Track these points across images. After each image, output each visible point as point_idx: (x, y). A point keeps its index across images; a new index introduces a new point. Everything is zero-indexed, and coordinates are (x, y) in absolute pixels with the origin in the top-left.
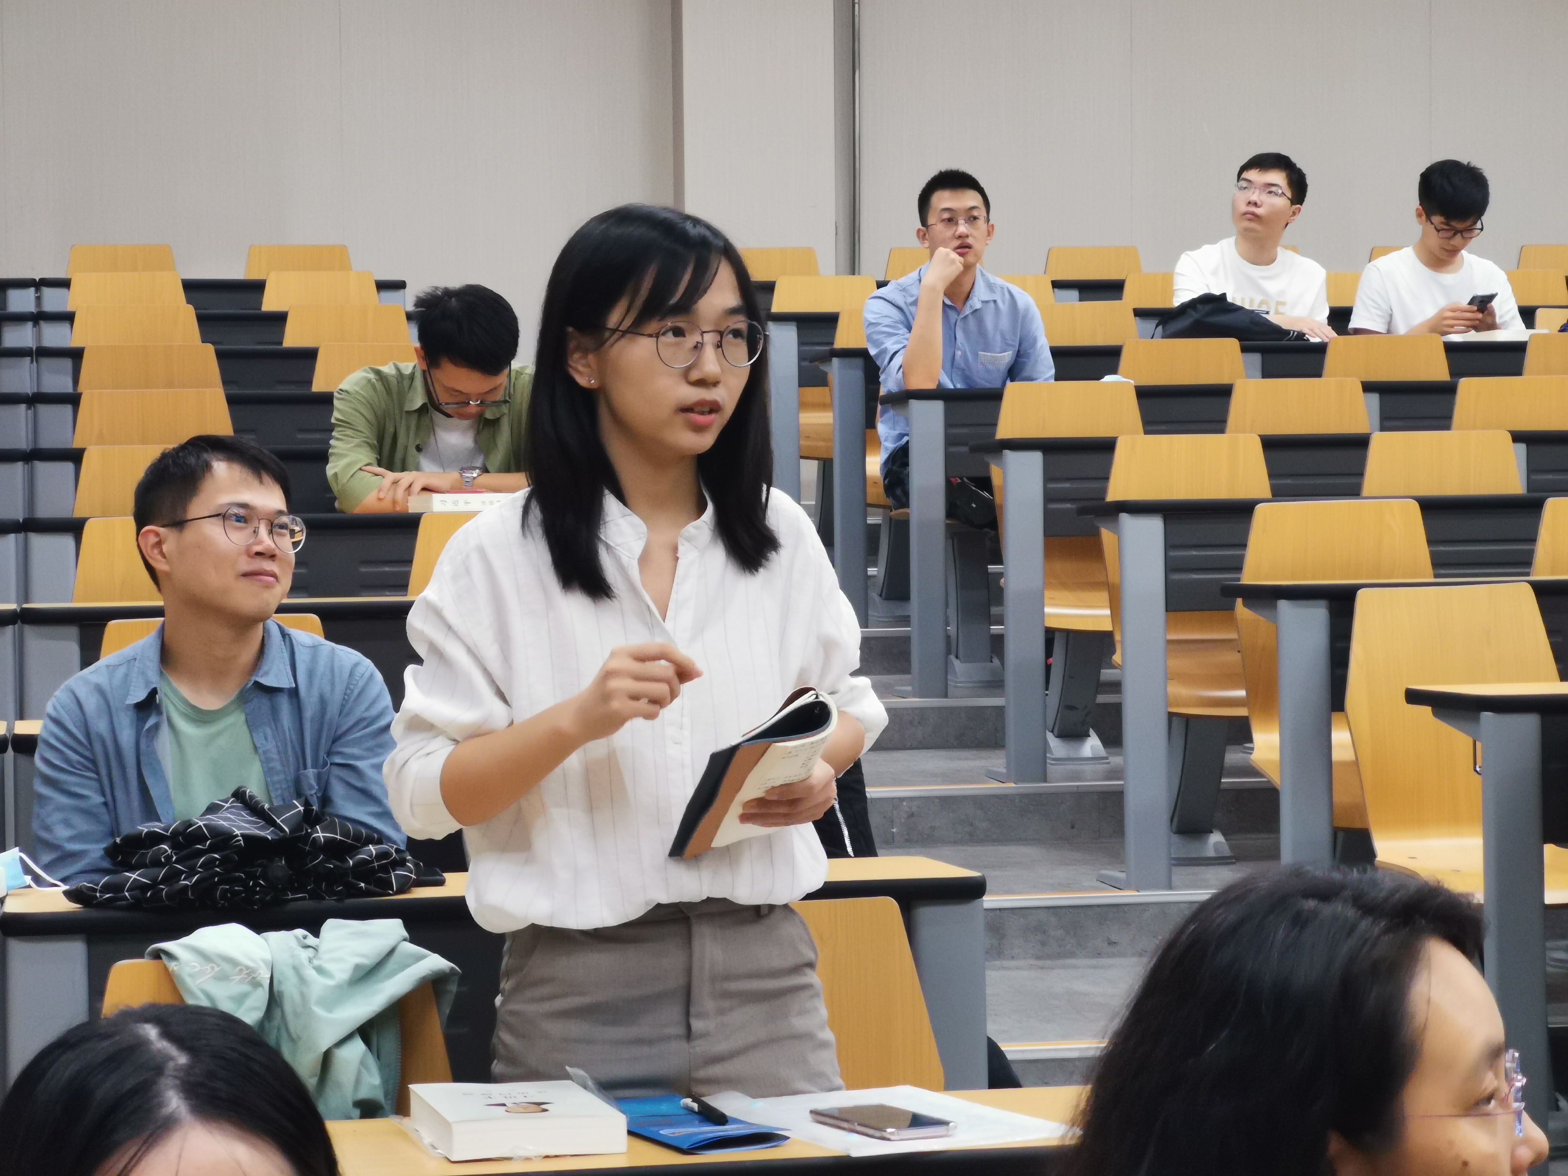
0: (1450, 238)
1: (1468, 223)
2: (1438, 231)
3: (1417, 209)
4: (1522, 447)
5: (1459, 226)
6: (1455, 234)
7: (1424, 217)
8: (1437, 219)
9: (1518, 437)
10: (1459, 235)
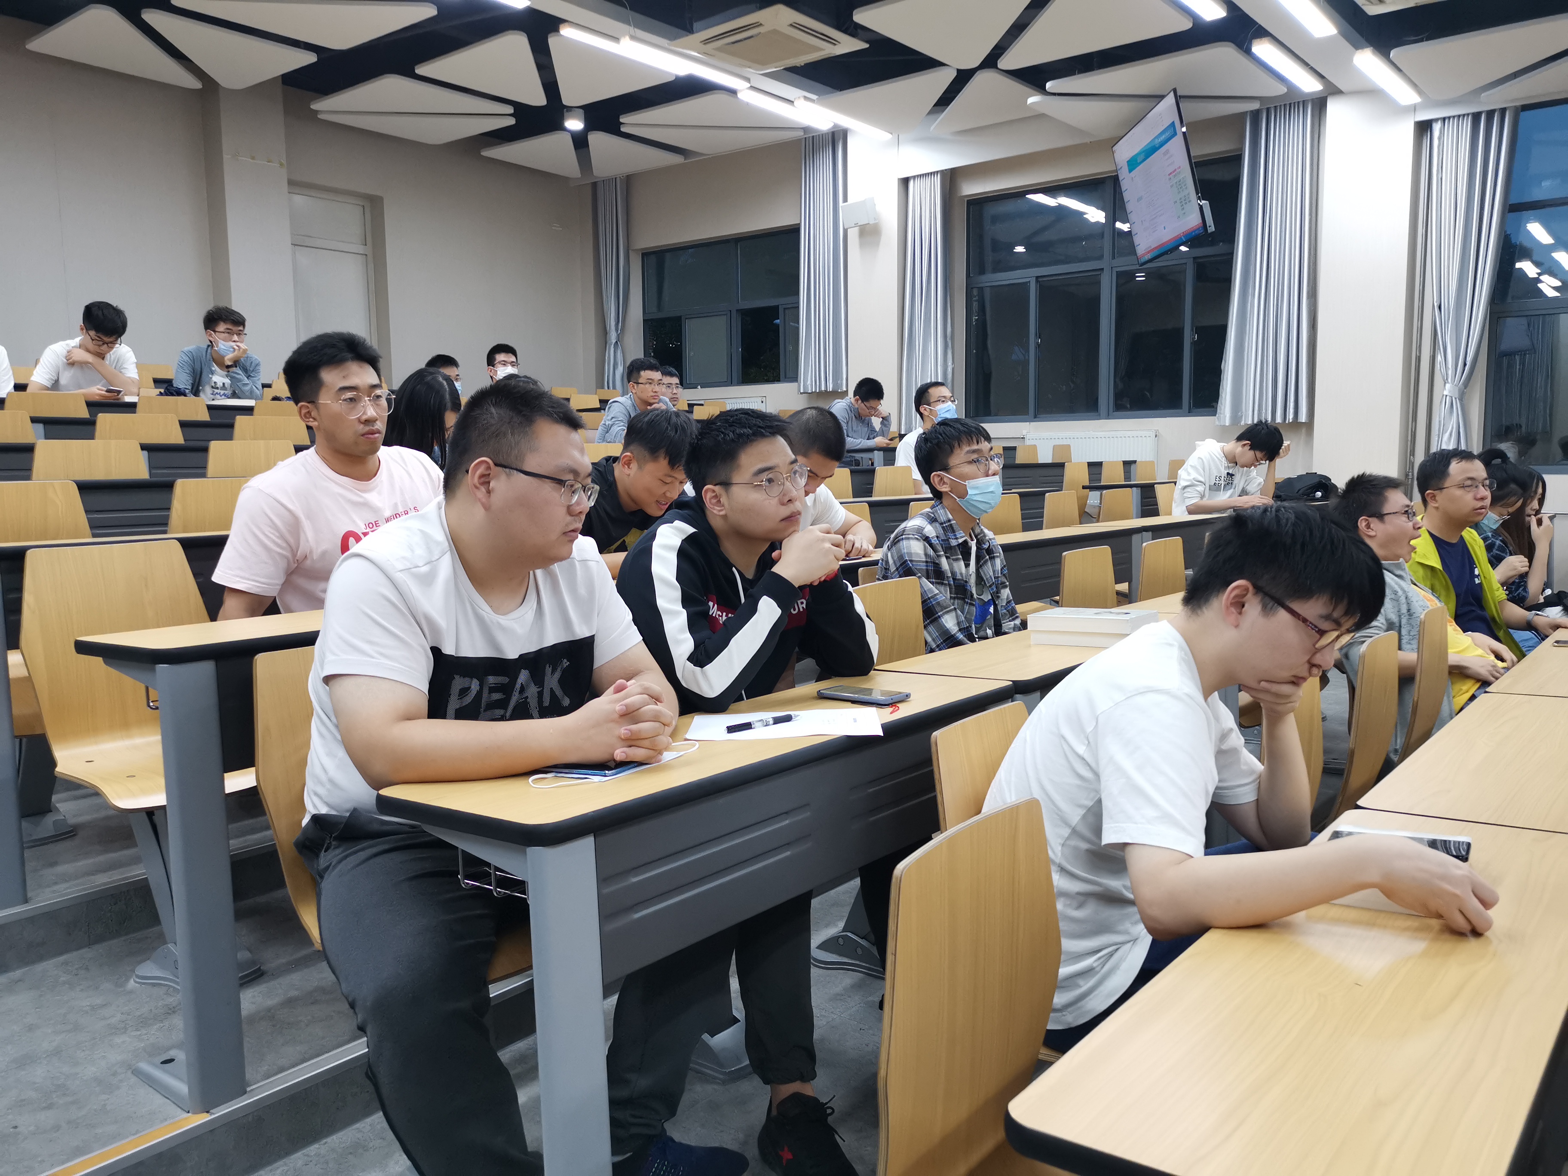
0: (99, 346)
1: (111, 340)
2: (93, 340)
3: (81, 326)
4: (146, 453)
5: (106, 339)
6: (103, 344)
7: (85, 331)
8: (92, 333)
9: (144, 447)
10: (106, 345)
